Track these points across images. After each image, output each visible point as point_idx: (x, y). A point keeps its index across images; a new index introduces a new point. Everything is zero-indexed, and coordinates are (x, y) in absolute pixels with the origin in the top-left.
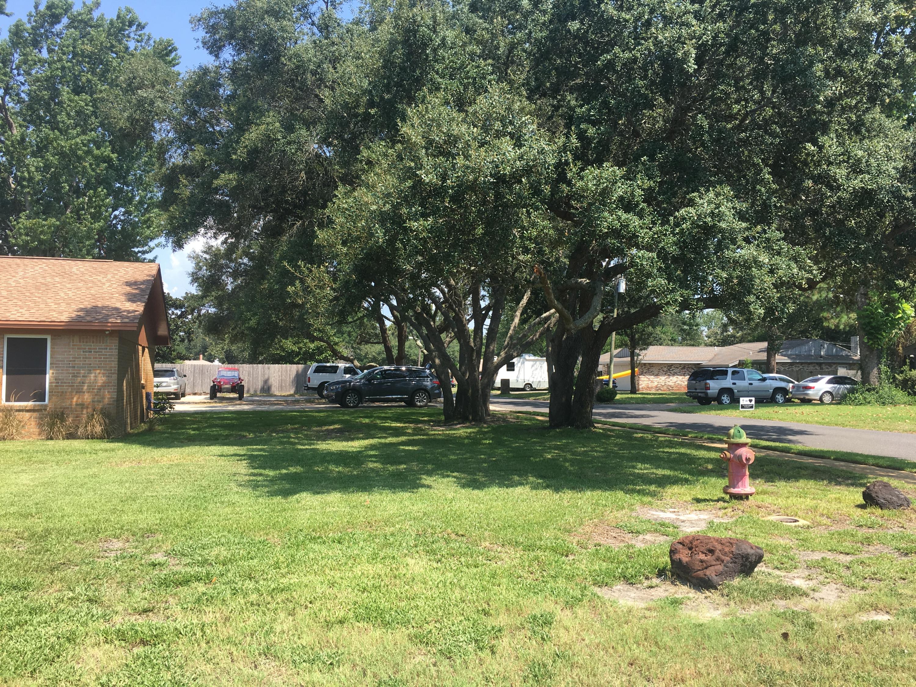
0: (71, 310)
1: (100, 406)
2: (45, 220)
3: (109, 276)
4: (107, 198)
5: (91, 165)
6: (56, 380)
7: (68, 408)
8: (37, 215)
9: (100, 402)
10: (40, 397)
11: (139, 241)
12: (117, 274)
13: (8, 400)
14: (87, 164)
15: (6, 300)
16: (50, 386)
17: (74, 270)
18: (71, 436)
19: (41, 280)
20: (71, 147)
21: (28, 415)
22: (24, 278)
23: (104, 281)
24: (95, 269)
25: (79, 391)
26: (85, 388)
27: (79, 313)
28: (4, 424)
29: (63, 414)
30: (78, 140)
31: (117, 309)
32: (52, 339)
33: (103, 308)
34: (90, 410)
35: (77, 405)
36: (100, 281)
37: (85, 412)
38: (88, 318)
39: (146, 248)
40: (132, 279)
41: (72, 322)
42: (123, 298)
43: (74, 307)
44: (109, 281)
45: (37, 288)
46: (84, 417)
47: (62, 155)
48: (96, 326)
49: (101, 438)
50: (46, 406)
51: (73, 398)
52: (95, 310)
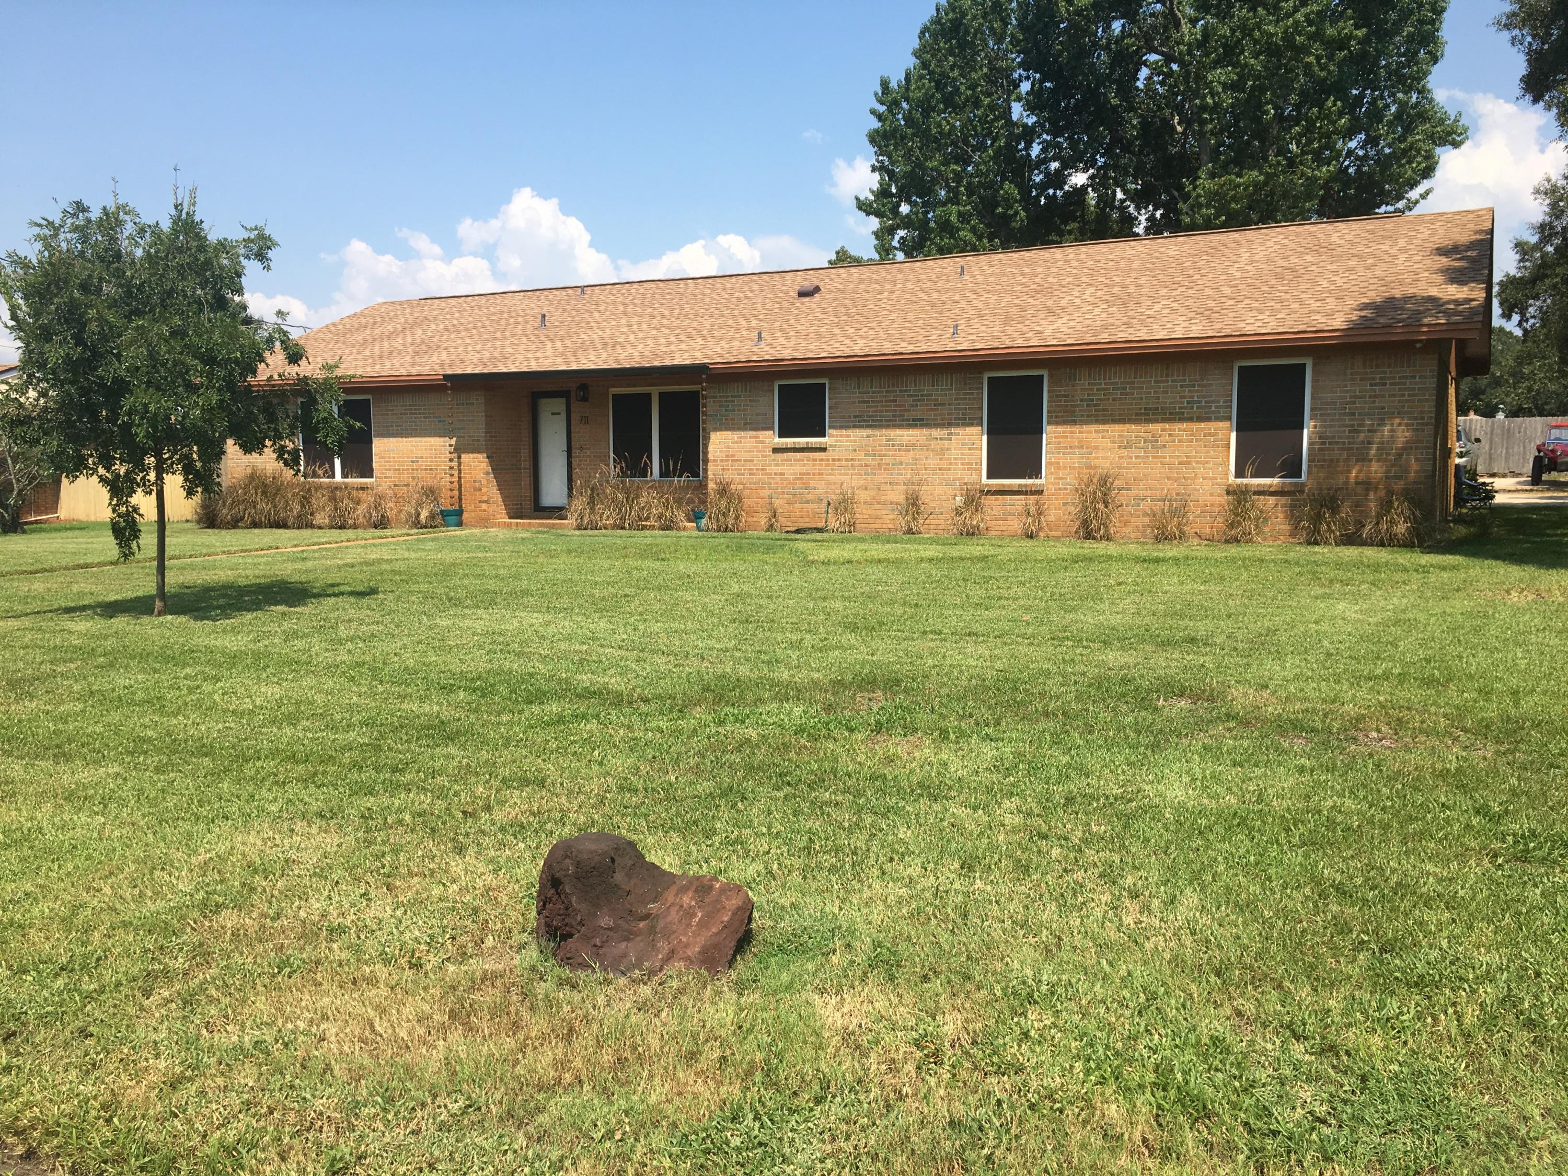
0: (1346, 309)
1: (1399, 486)
2: (1239, 175)
3: (1402, 243)
4: (1340, 118)
5: (1318, 58)
6: (1320, 438)
7: (1340, 489)
8: (1225, 169)
9: (1400, 478)
10: (1293, 469)
11: (1390, 192)
12: (1415, 237)
13: (1239, 473)
14: (1312, 59)
15: (1232, 302)
16: (1310, 450)
17: (1335, 238)
18: (1350, 540)
19: (1281, 263)
20: (1285, 32)
21: (1272, 500)
22: (1252, 262)
23: (1394, 251)
24: (1372, 232)
25: (1363, 458)
26: (1373, 452)
27: (1363, 313)
28: (1237, 515)
29: (1333, 499)
30: (1299, 16)
31: (1432, 299)
32: (1314, 365)
33: (1406, 299)
34: (1382, 493)
35: (1357, 483)
36: (1386, 253)
37: (1372, 496)
38: (1382, 320)
39: (1401, 204)
40: (1447, 243)
41: (1353, 329)
42: (1439, 278)
43: (1351, 302)
44: (1403, 250)
45: (1280, 277)
46: (1373, 506)
47: (1271, 50)
48: (1398, 334)
49: (1407, 544)
50: (1303, 484)
51: (1350, 472)
52: (1389, 305)
